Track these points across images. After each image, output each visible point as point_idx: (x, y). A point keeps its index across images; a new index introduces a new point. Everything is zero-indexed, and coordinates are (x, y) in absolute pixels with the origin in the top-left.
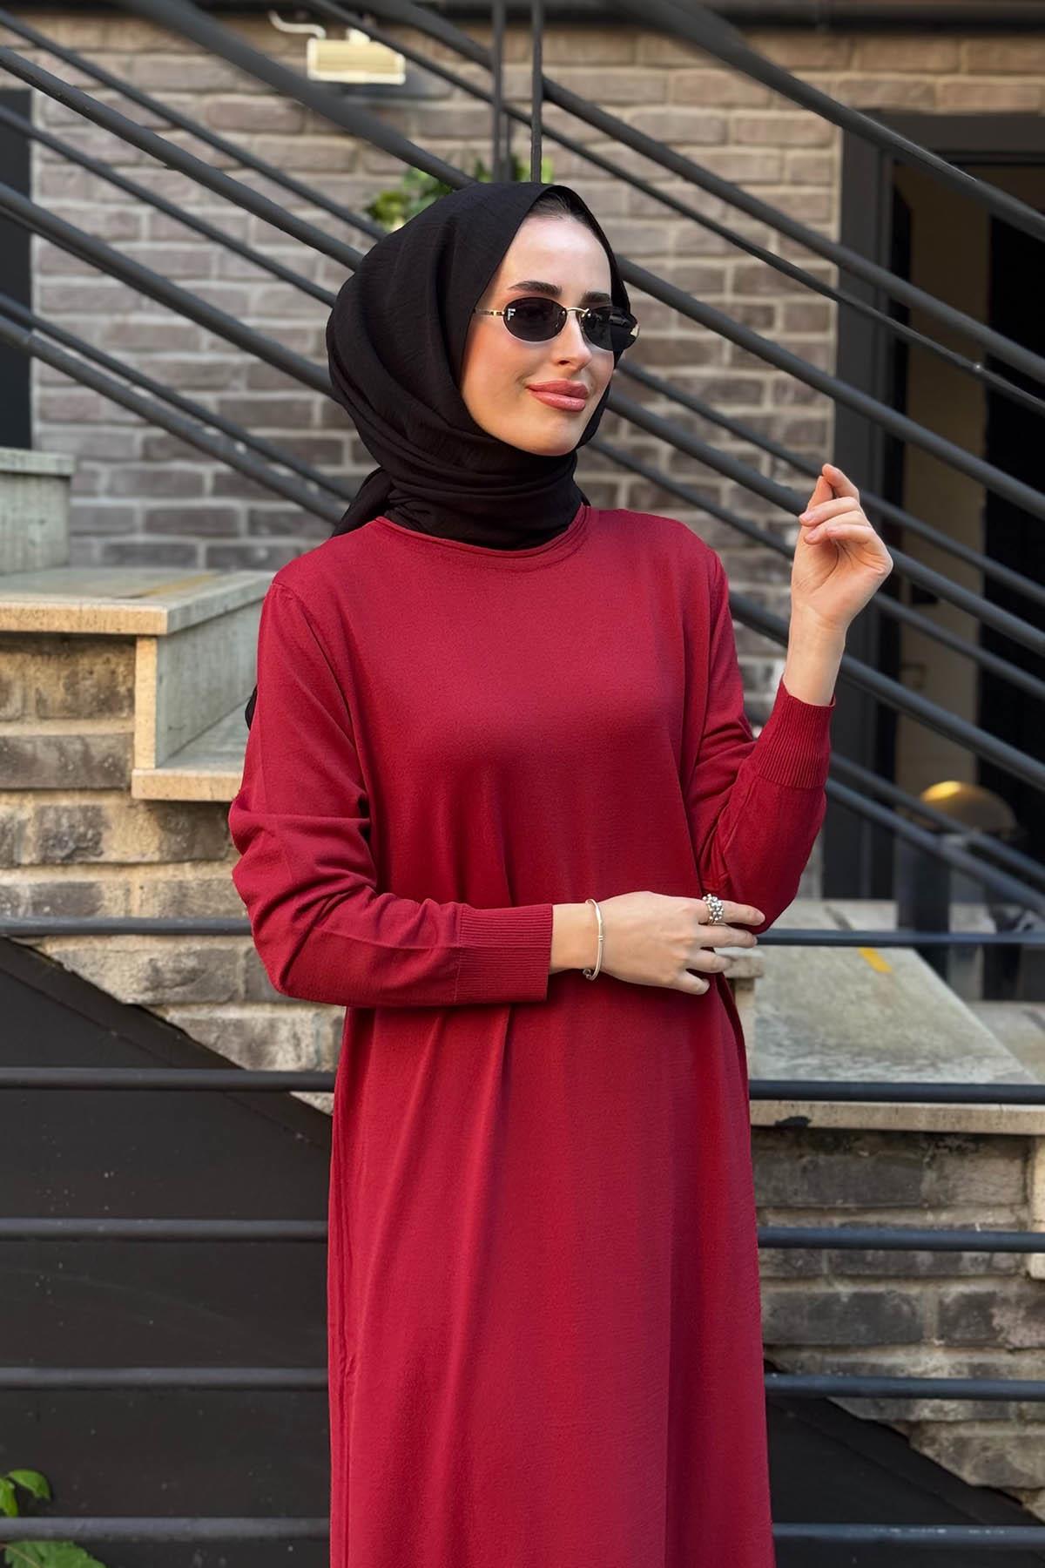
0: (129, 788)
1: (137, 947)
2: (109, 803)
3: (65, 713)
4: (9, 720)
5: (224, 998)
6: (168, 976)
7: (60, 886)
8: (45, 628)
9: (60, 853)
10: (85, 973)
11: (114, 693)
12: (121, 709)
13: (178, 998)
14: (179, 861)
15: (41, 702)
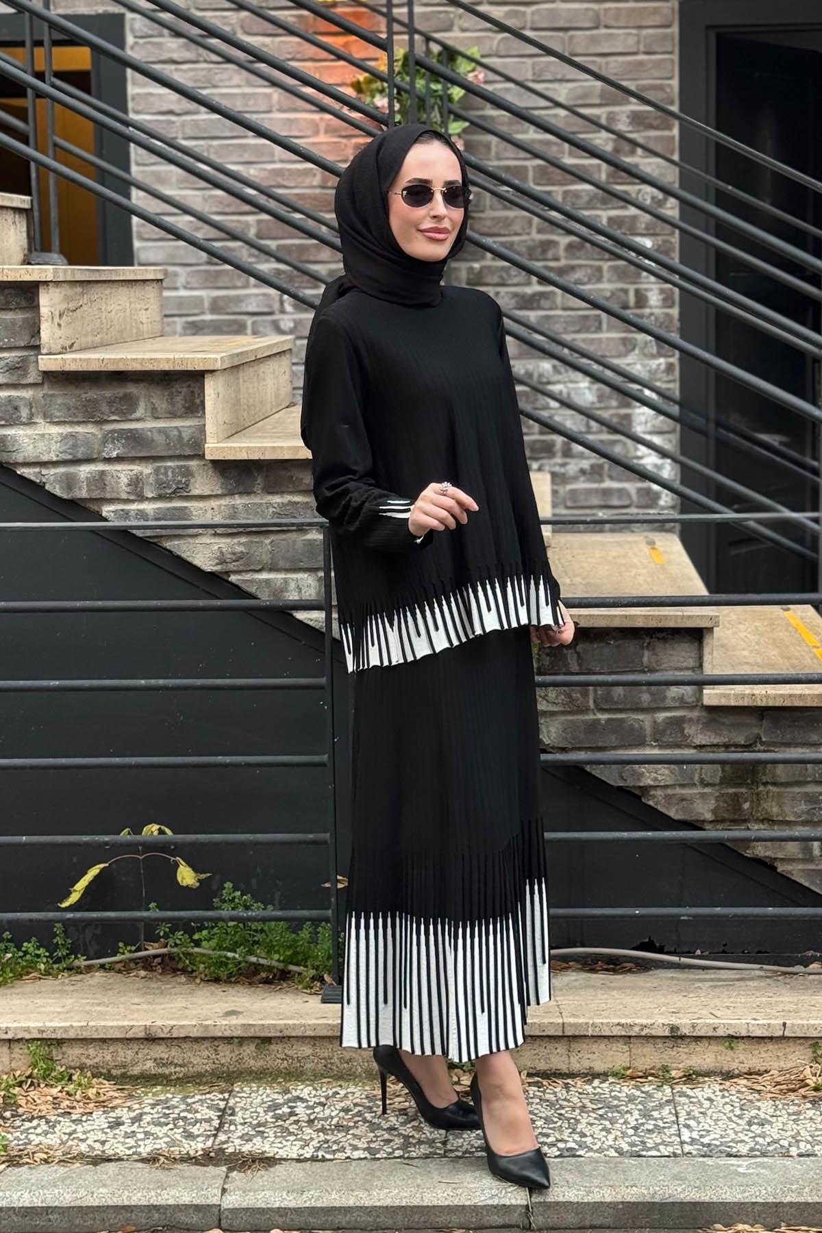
0: (204, 455)
1: (212, 541)
2: (193, 464)
3: (168, 415)
4: (138, 420)
5: (260, 567)
6: (229, 556)
7: (168, 509)
8: (155, 369)
9: (169, 492)
10: (184, 556)
11: (193, 403)
12: (198, 412)
13: (235, 569)
14: (232, 494)
15: (154, 409)
